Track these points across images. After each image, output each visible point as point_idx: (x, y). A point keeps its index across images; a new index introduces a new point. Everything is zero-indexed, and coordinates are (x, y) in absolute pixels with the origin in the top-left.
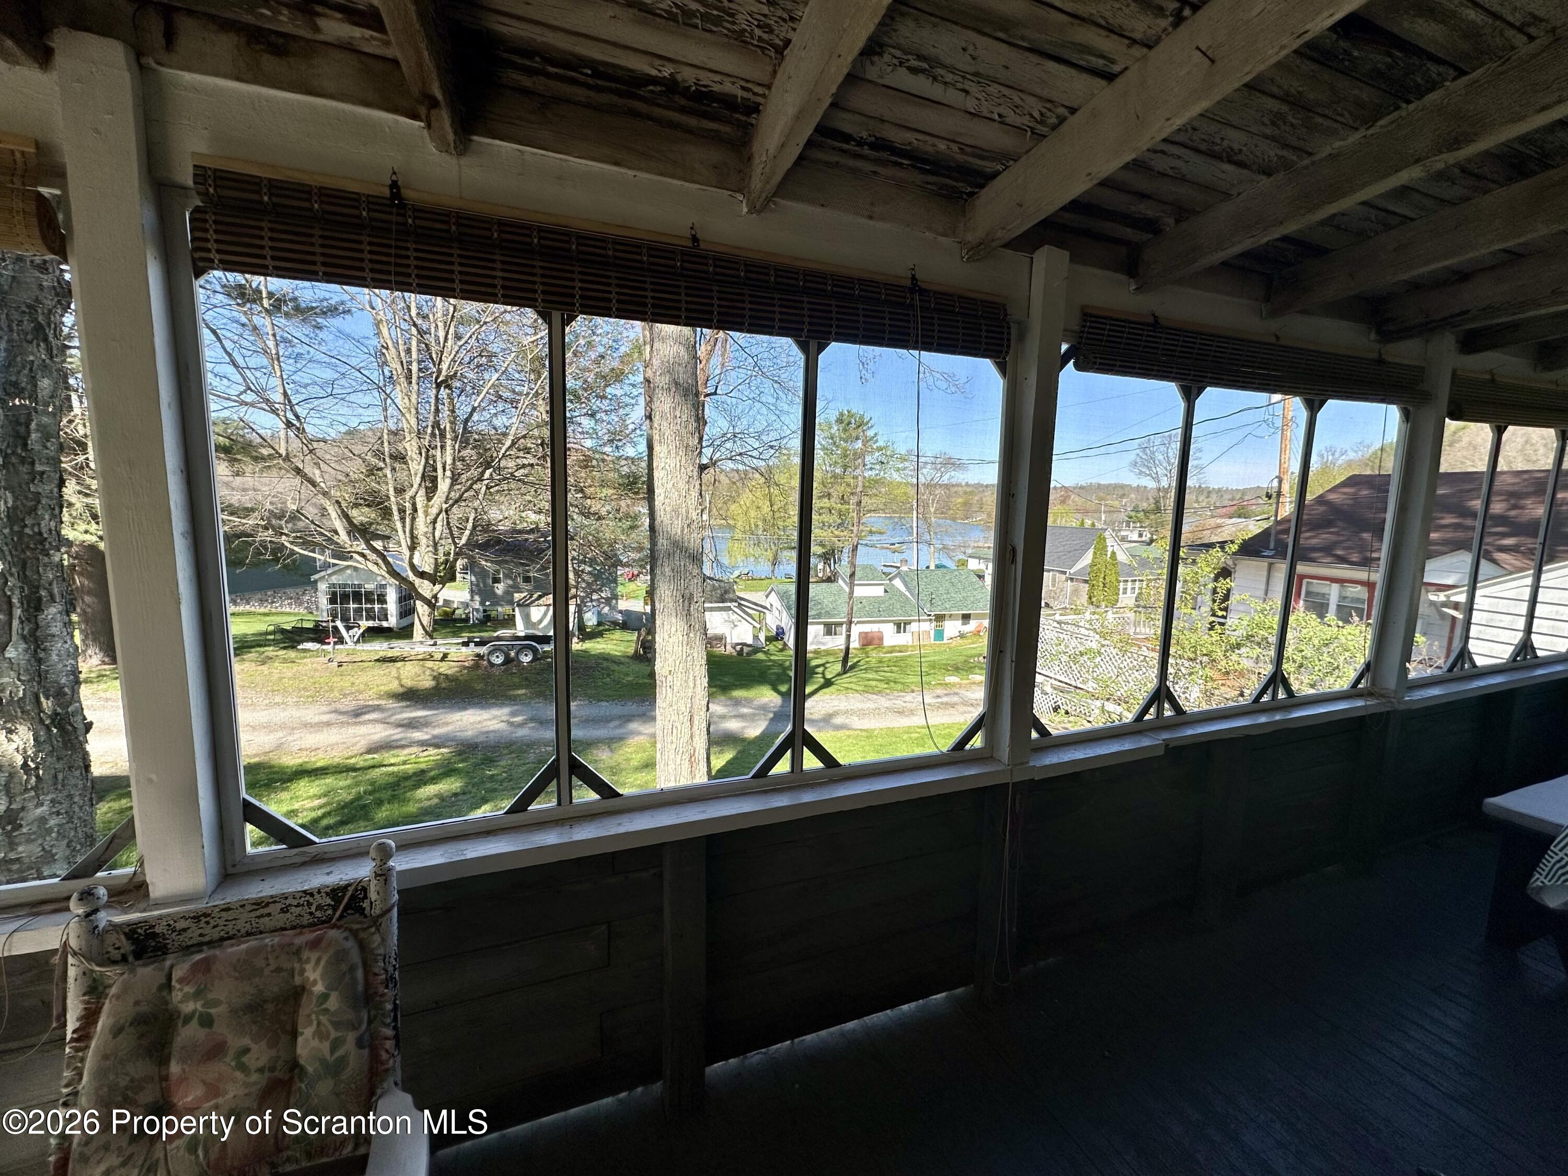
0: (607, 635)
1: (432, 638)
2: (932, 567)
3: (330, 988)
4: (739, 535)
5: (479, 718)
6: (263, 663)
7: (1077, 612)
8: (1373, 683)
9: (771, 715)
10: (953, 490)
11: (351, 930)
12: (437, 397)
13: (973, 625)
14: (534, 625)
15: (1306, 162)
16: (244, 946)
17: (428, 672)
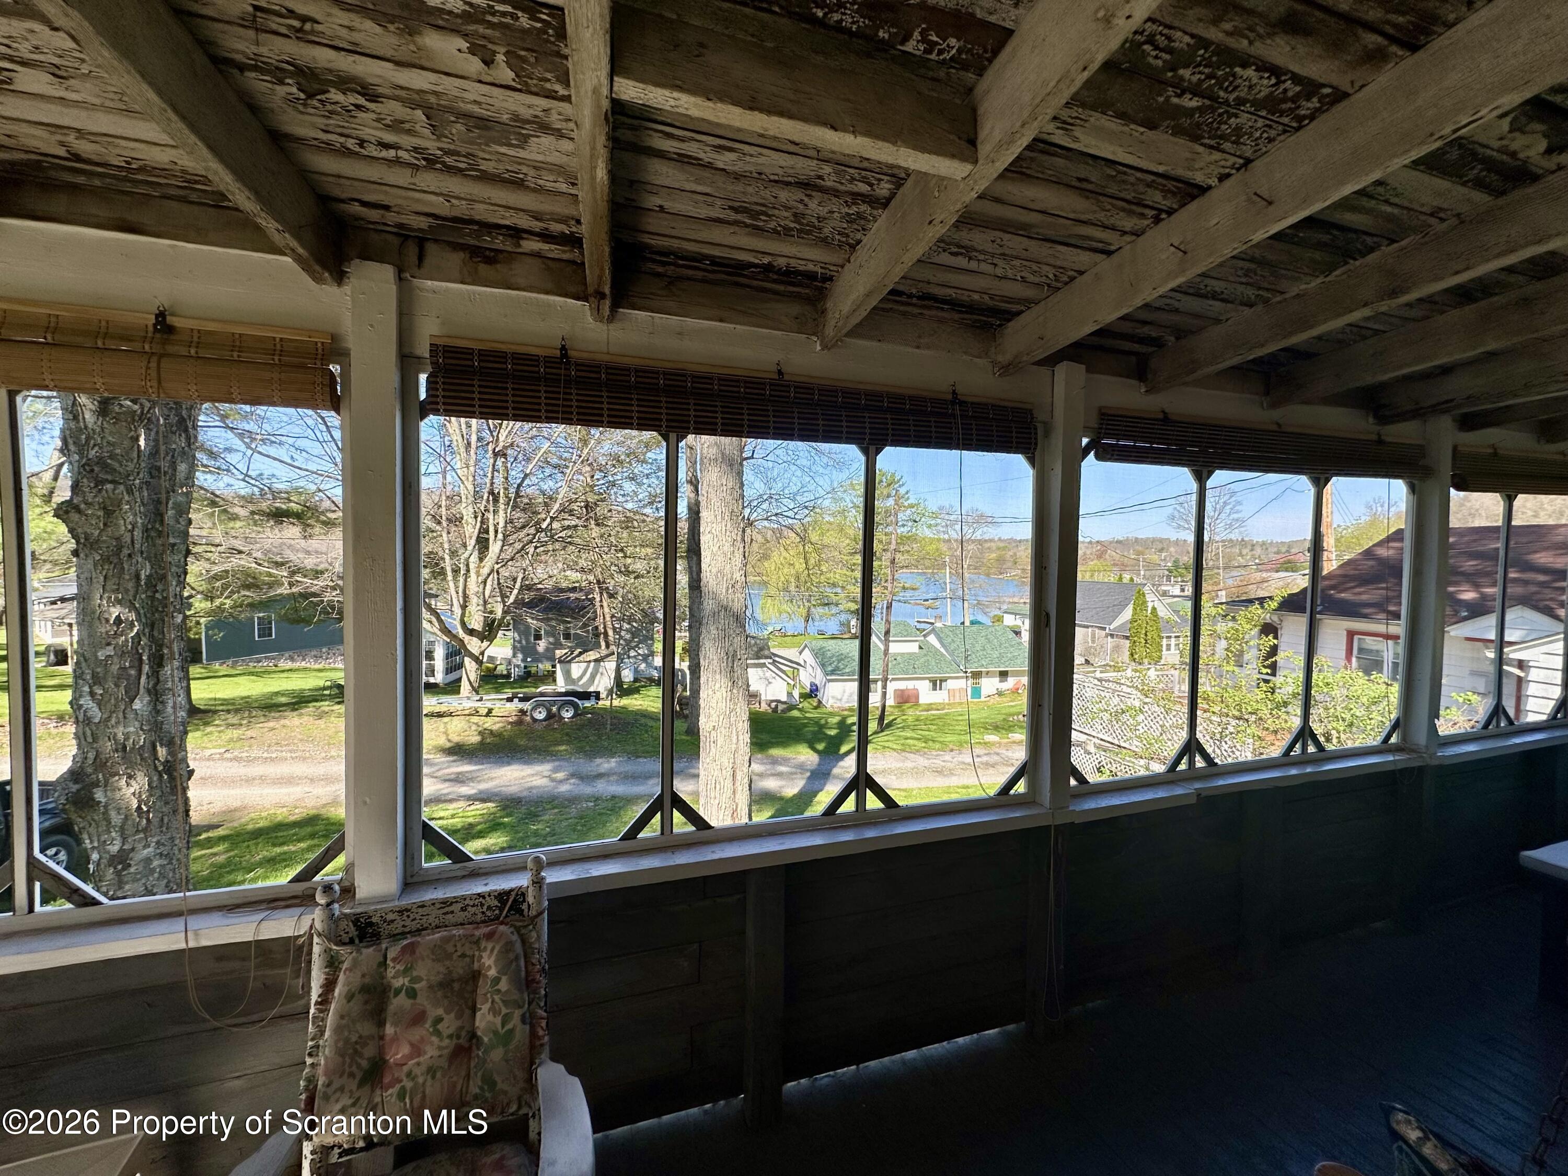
0: (644, 691)
1: (477, 693)
2: (967, 623)
3: (502, 972)
4: (772, 591)
5: (523, 774)
6: (320, 717)
7: (1117, 669)
8: (1404, 738)
9: (808, 774)
10: (987, 545)
11: (515, 927)
12: (494, 466)
13: (1011, 682)
14: (573, 682)
15: (1278, 299)
16: (437, 935)
17: (474, 728)
